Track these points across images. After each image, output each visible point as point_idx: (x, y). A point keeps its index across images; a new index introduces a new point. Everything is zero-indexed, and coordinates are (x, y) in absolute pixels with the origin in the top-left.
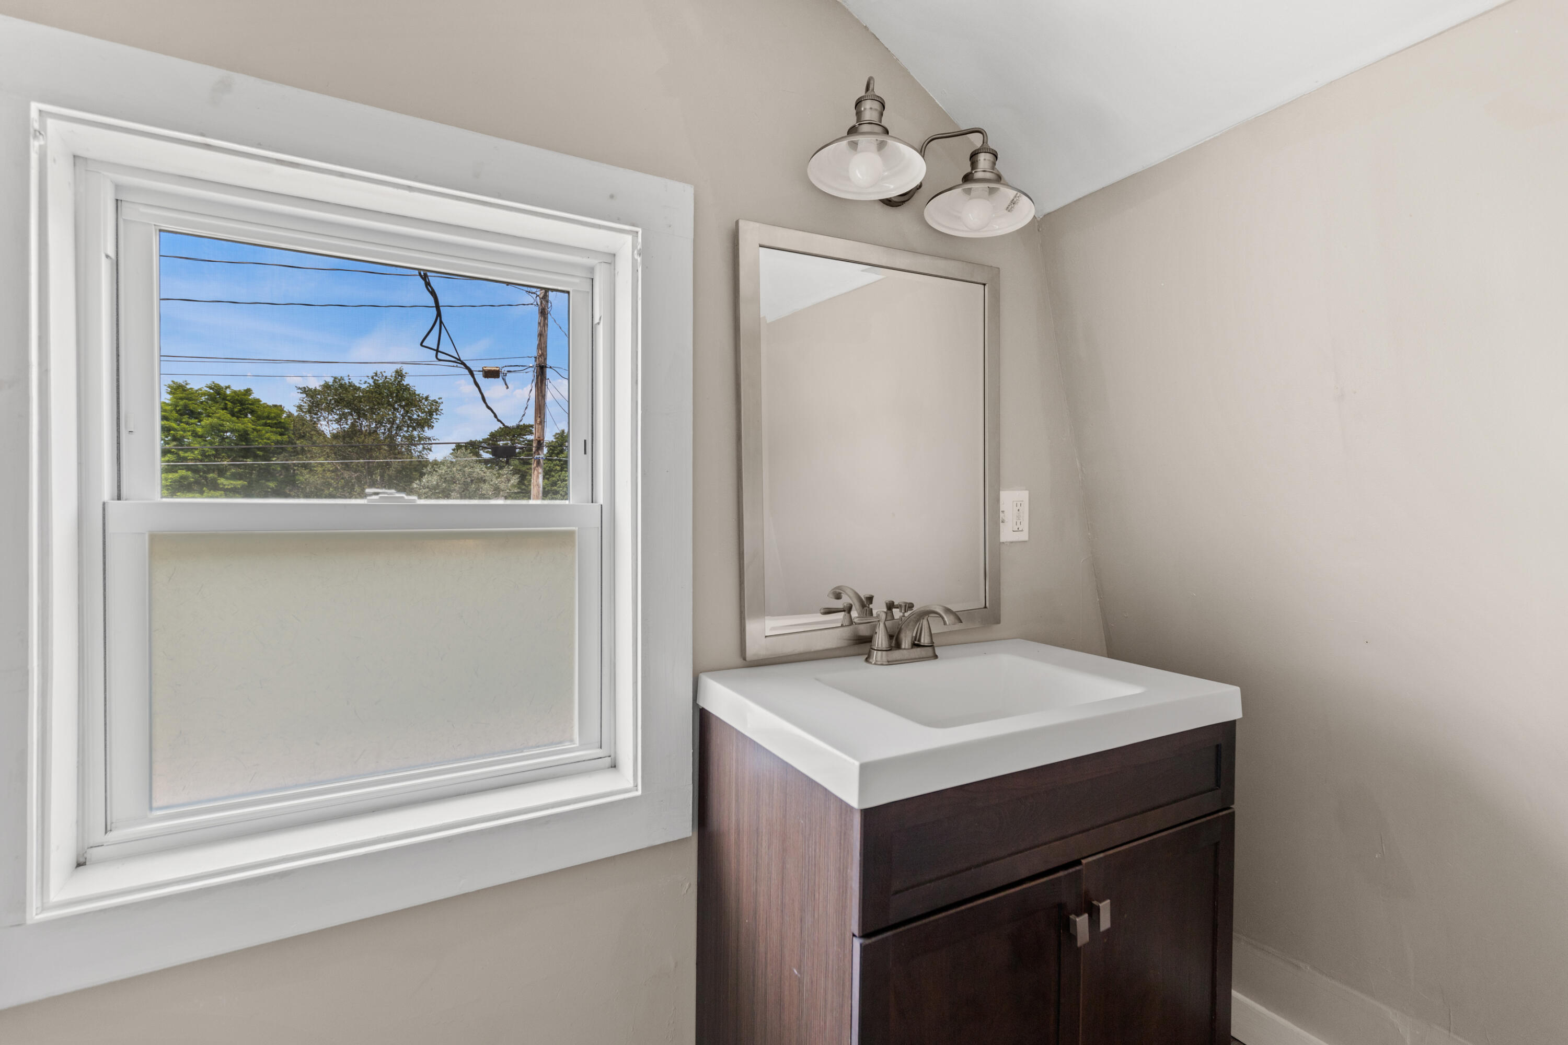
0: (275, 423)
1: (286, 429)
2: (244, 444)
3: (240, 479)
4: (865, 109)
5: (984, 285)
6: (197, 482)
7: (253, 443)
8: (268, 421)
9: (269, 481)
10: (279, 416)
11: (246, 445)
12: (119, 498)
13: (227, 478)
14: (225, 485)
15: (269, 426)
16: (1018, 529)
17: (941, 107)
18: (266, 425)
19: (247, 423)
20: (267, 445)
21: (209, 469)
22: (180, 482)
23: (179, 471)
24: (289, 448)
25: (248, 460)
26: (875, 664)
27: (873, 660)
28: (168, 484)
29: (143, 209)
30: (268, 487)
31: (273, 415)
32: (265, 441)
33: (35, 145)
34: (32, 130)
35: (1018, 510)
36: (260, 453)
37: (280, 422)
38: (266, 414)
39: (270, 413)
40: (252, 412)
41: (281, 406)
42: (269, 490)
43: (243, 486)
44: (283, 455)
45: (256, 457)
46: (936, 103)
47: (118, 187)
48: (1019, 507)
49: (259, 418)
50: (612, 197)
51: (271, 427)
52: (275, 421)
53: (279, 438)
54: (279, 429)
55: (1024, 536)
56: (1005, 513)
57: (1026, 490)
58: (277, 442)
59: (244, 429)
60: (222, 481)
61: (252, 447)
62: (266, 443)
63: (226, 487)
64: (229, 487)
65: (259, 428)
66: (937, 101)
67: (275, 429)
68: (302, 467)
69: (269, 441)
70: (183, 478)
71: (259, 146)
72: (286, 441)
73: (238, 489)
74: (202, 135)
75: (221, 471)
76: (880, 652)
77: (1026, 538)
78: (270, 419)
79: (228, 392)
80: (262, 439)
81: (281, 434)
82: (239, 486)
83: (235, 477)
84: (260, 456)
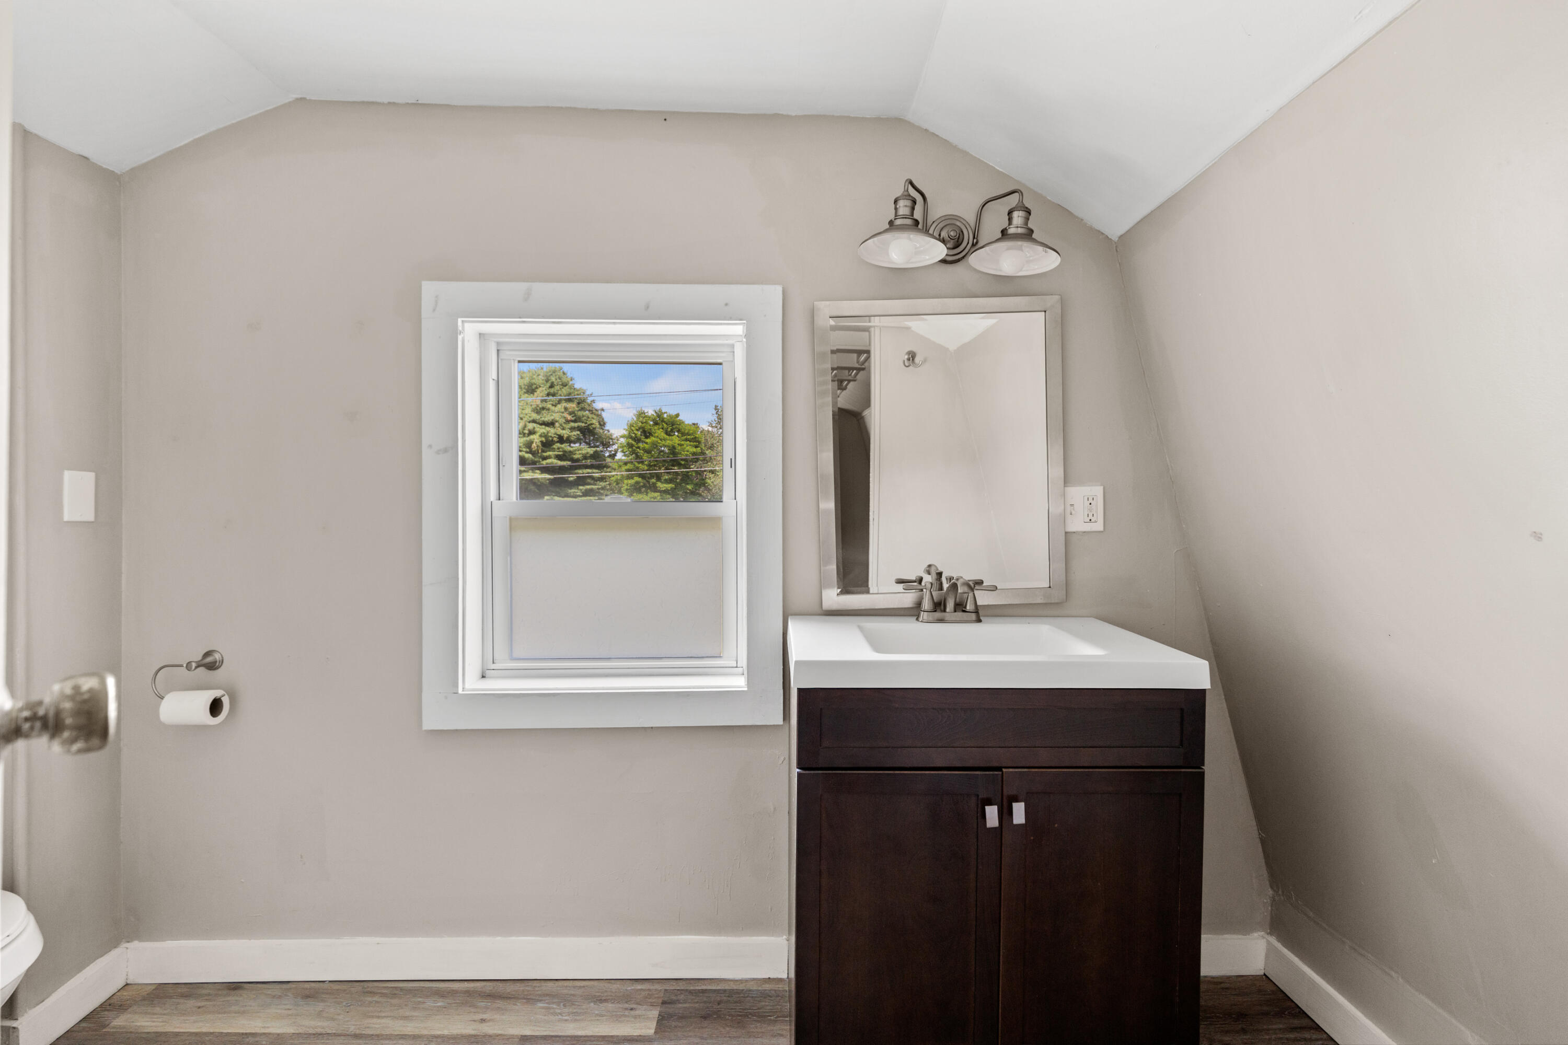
0: (693, 438)
1: (699, 442)
2: (672, 456)
3: (670, 483)
4: (899, 207)
5: (1045, 312)
6: (644, 486)
7: (679, 456)
8: (689, 437)
9: (688, 484)
10: (695, 432)
11: (674, 457)
12: (499, 499)
13: (662, 483)
14: (661, 488)
15: (688, 440)
16: (1090, 520)
17: (1002, 172)
18: (686, 440)
19: (675, 440)
20: (687, 456)
21: (652, 476)
22: (635, 486)
23: (635, 478)
24: (701, 457)
25: (676, 468)
26: (921, 621)
27: (921, 619)
28: (628, 488)
29: (508, 353)
30: (688, 489)
31: (691, 432)
32: (686, 453)
33: (460, 337)
34: (459, 332)
35: (1090, 504)
36: (683, 463)
37: (696, 437)
38: (686, 431)
39: (689, 430)
40: (679, 431)
41: (697, 424)
42: (688, 491)
43: (672, 488)
44: (698, 463)
45: (680, 465)
46: (997, 169)
47: (498, 344)
48: (1091, 501)
49: (683, 434)
50: (726, 305)
51: (690, 442)
52: (693, 437)
53: (694, 450)
54: (695, 443)
55: (1099, 526)
56: (1075, 506)
57: (1101, 485)
58: (694, 454)
59: (672, 445)
60: (659, 484)
61: (678, 458)
62: (687, 455)
63: (662, 489)
64: (663, 489)
65: (683, 442)
66: (996, 167)
67: (692, 443)
68: (709, 472)
69: (688, 453)
70: (637, 483)
71: (543, 317)
72: (699, 453)
73: (669, 490)
74: (520, 318)
75: (658, 476)
76: (925, 613)
77: (1101, 529)
78: (689, 435)
79: (665, 416)
80: (684, 452)
81: (696, 447)
82: (669, 489)
83: (667, 481)
84: (682, 465)
